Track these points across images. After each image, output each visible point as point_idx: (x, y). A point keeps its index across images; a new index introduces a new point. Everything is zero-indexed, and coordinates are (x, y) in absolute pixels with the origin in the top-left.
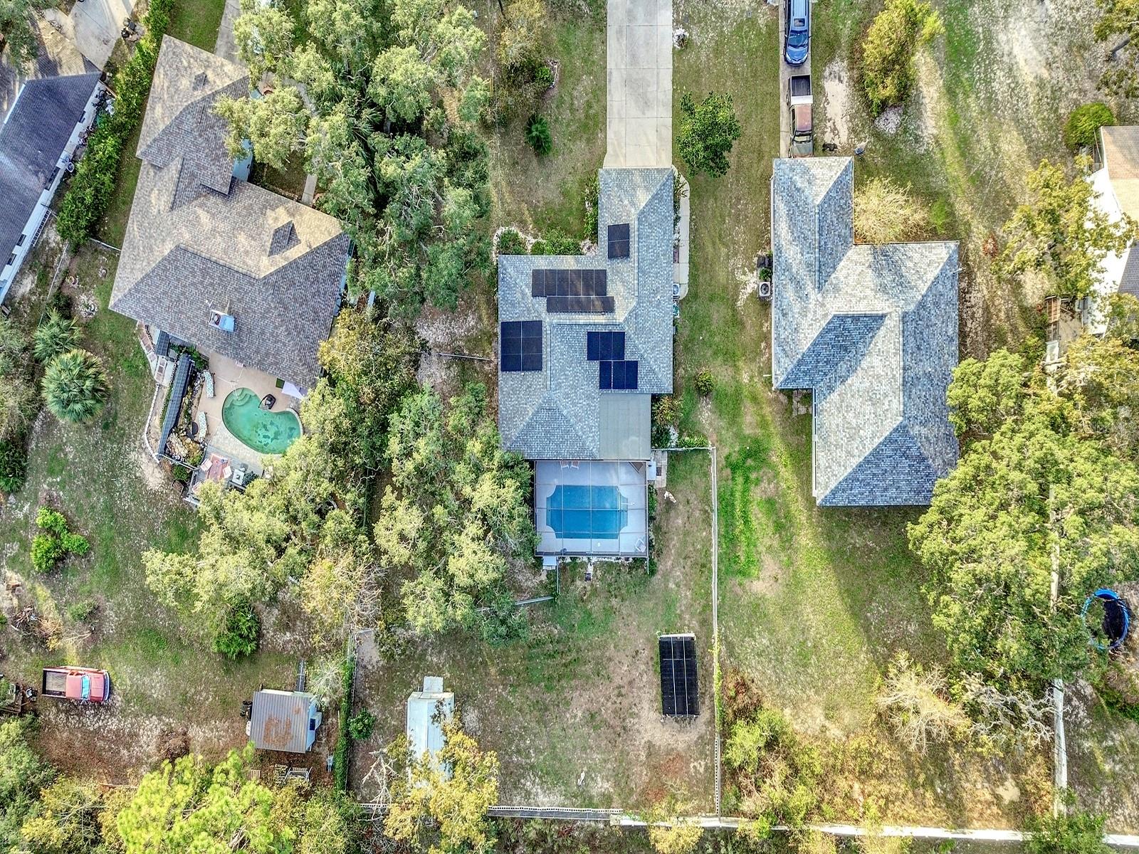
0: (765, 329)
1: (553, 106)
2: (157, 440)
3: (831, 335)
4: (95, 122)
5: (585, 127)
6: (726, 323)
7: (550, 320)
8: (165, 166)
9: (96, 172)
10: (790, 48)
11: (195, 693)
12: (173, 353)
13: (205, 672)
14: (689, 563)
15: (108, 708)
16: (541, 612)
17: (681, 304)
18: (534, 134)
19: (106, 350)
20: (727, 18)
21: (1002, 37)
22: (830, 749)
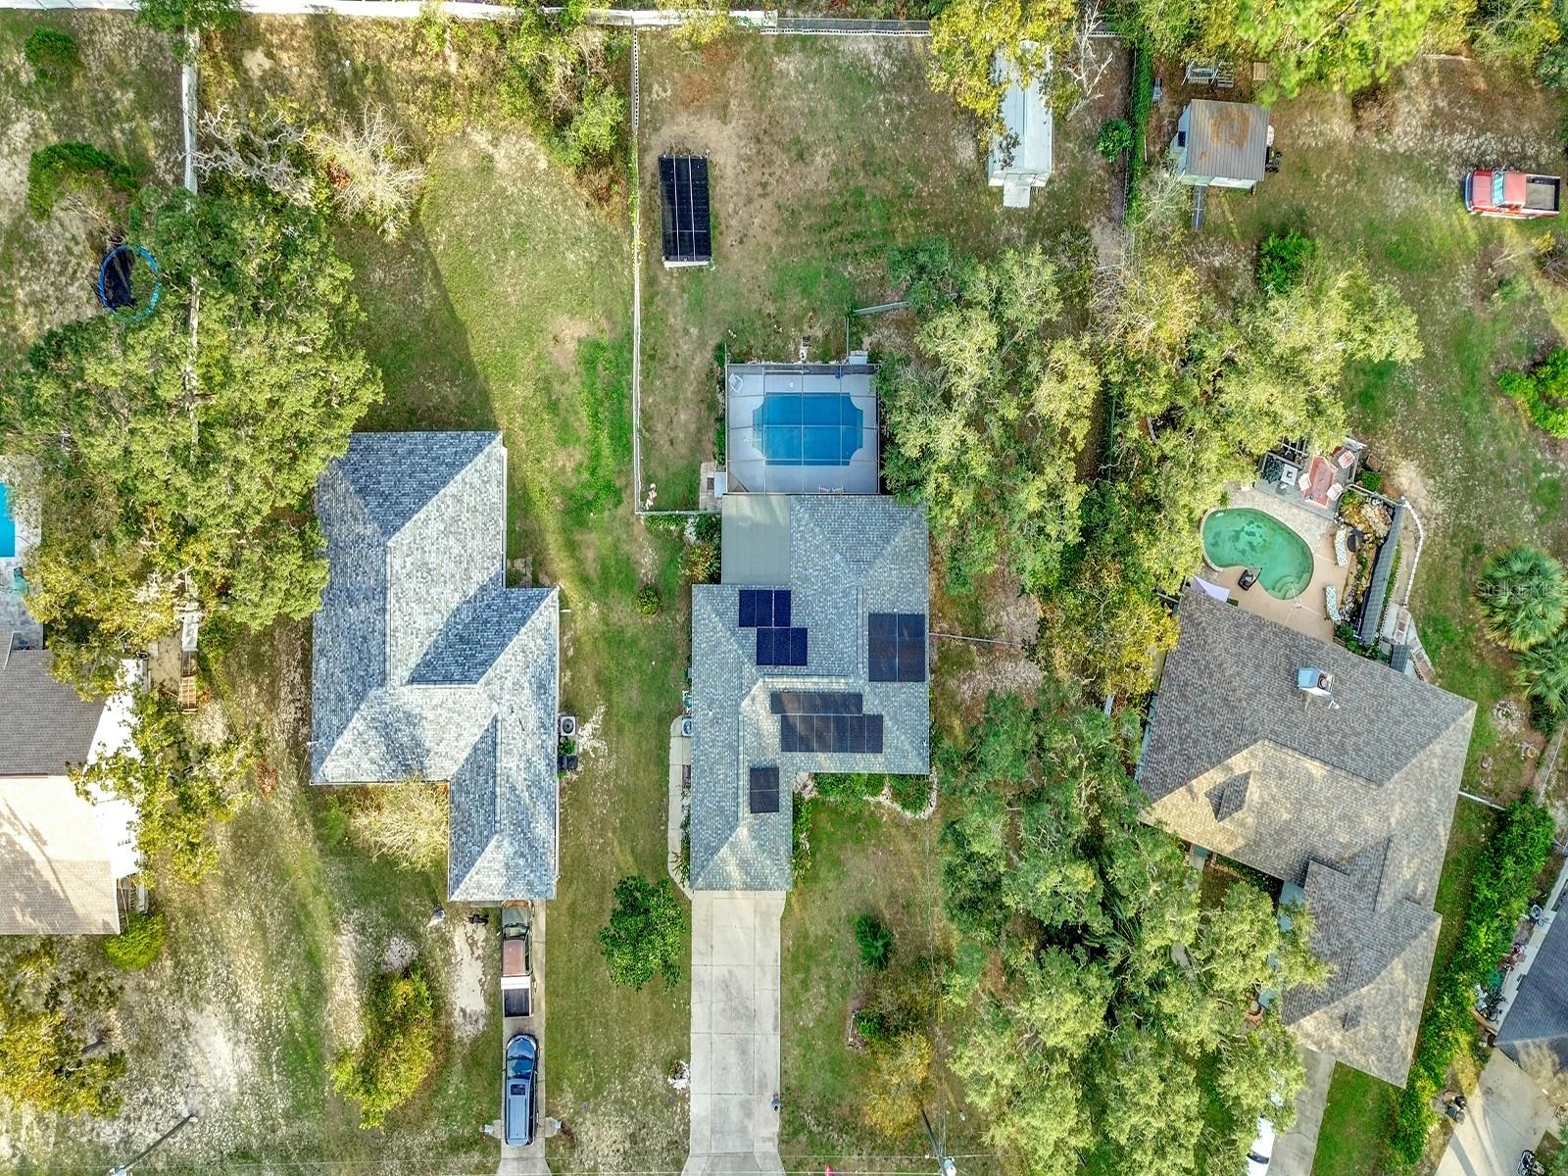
0: (569, 674)
1: (854, 985)
2: (1406, 528)
3: (481, 657)
4: (1502, 978)
5: (810, 955)
6: (620, 684)
7: (857, 681)
8: (1400, 902)
9: (1500, 901)
10: (531, 1056)
11: (1345, 183)
12: (1385, 649)
13: (1333, 212)
14: (671, 361)
15: (1466, 163)
16: (870, 293)
17: (679, 710)
18: (880, 943)
19: (1480, 655)
20: (615, 1102)
21: (246, 1066)
22: (487, 115)
